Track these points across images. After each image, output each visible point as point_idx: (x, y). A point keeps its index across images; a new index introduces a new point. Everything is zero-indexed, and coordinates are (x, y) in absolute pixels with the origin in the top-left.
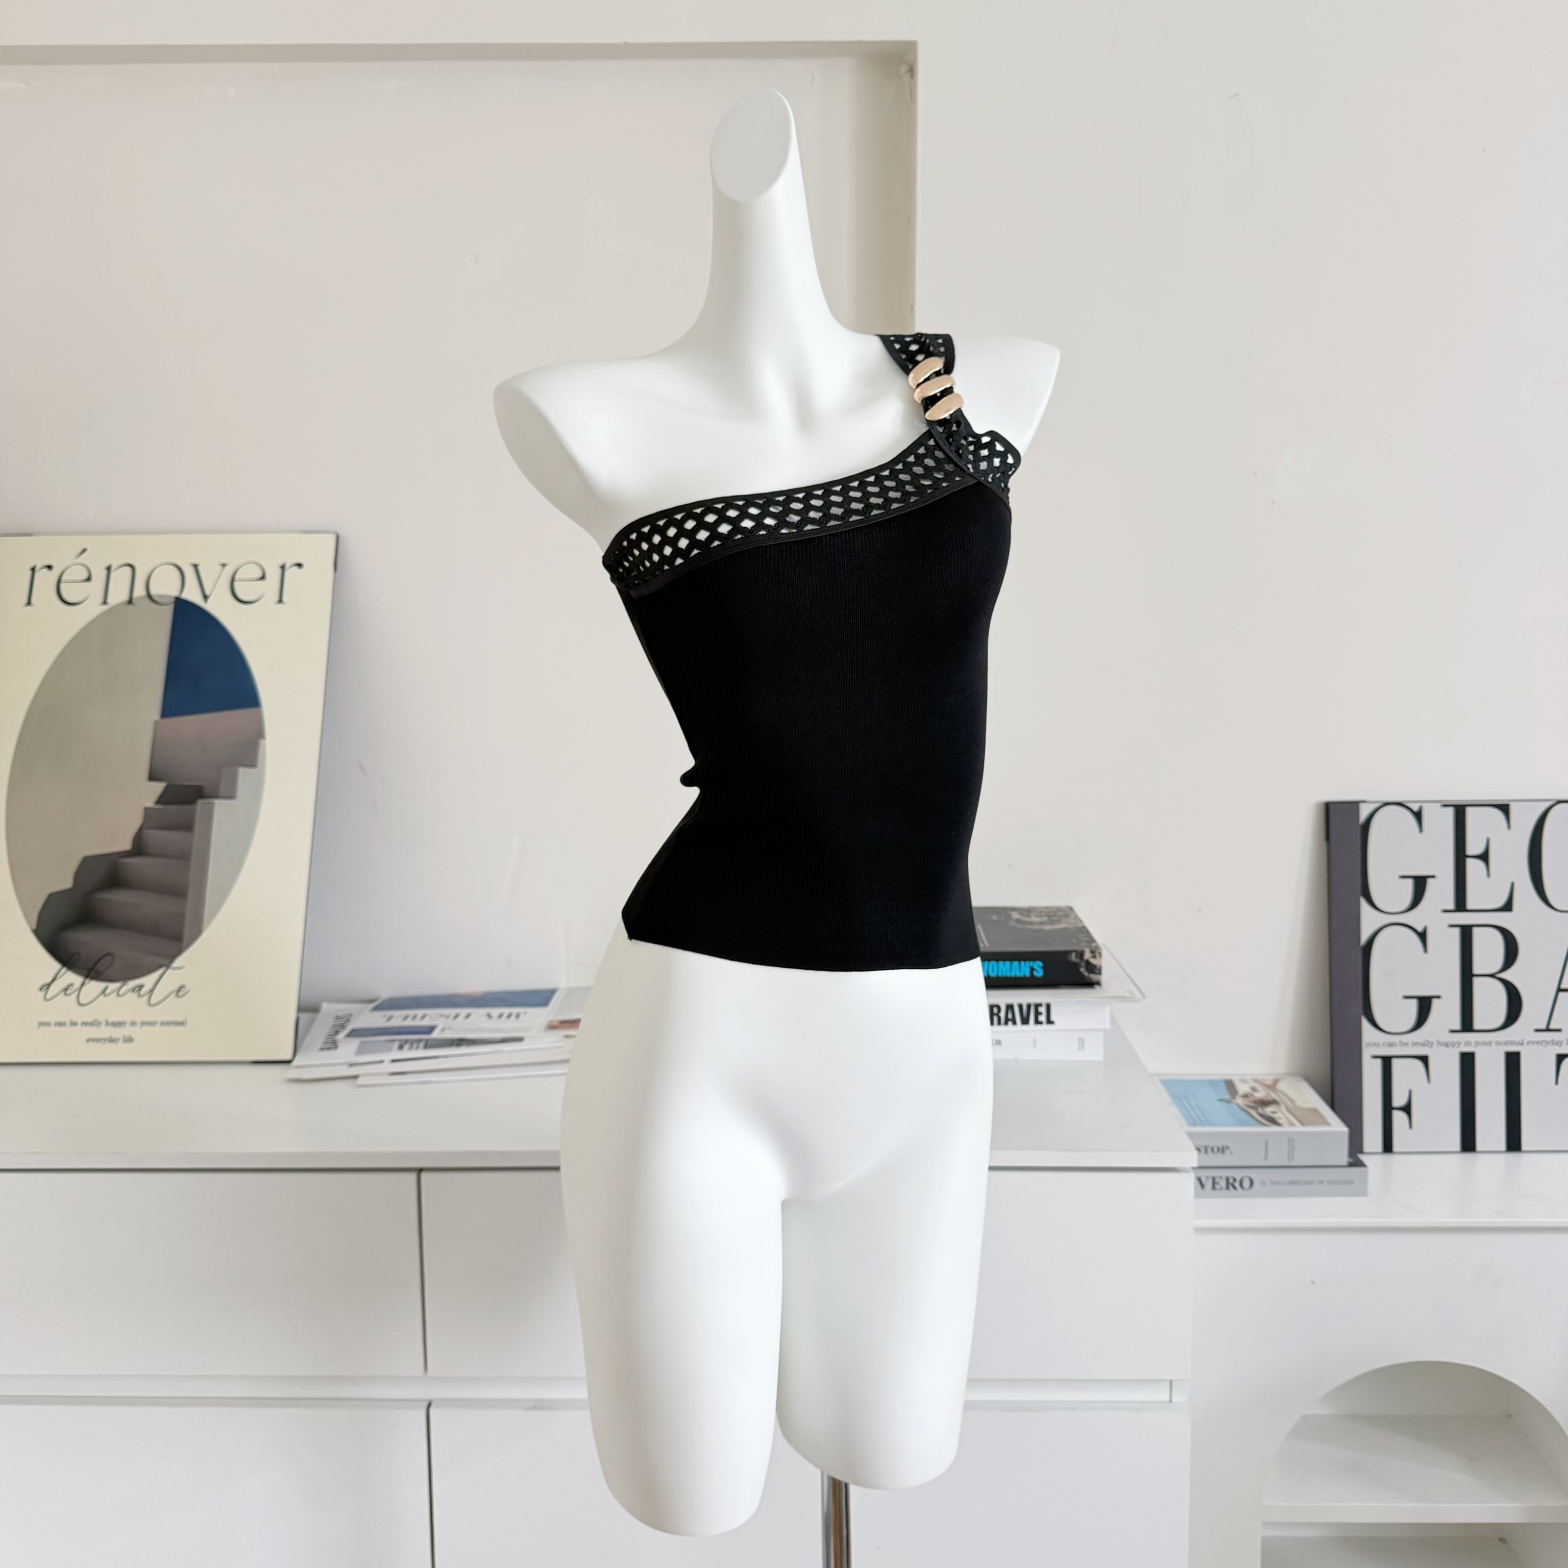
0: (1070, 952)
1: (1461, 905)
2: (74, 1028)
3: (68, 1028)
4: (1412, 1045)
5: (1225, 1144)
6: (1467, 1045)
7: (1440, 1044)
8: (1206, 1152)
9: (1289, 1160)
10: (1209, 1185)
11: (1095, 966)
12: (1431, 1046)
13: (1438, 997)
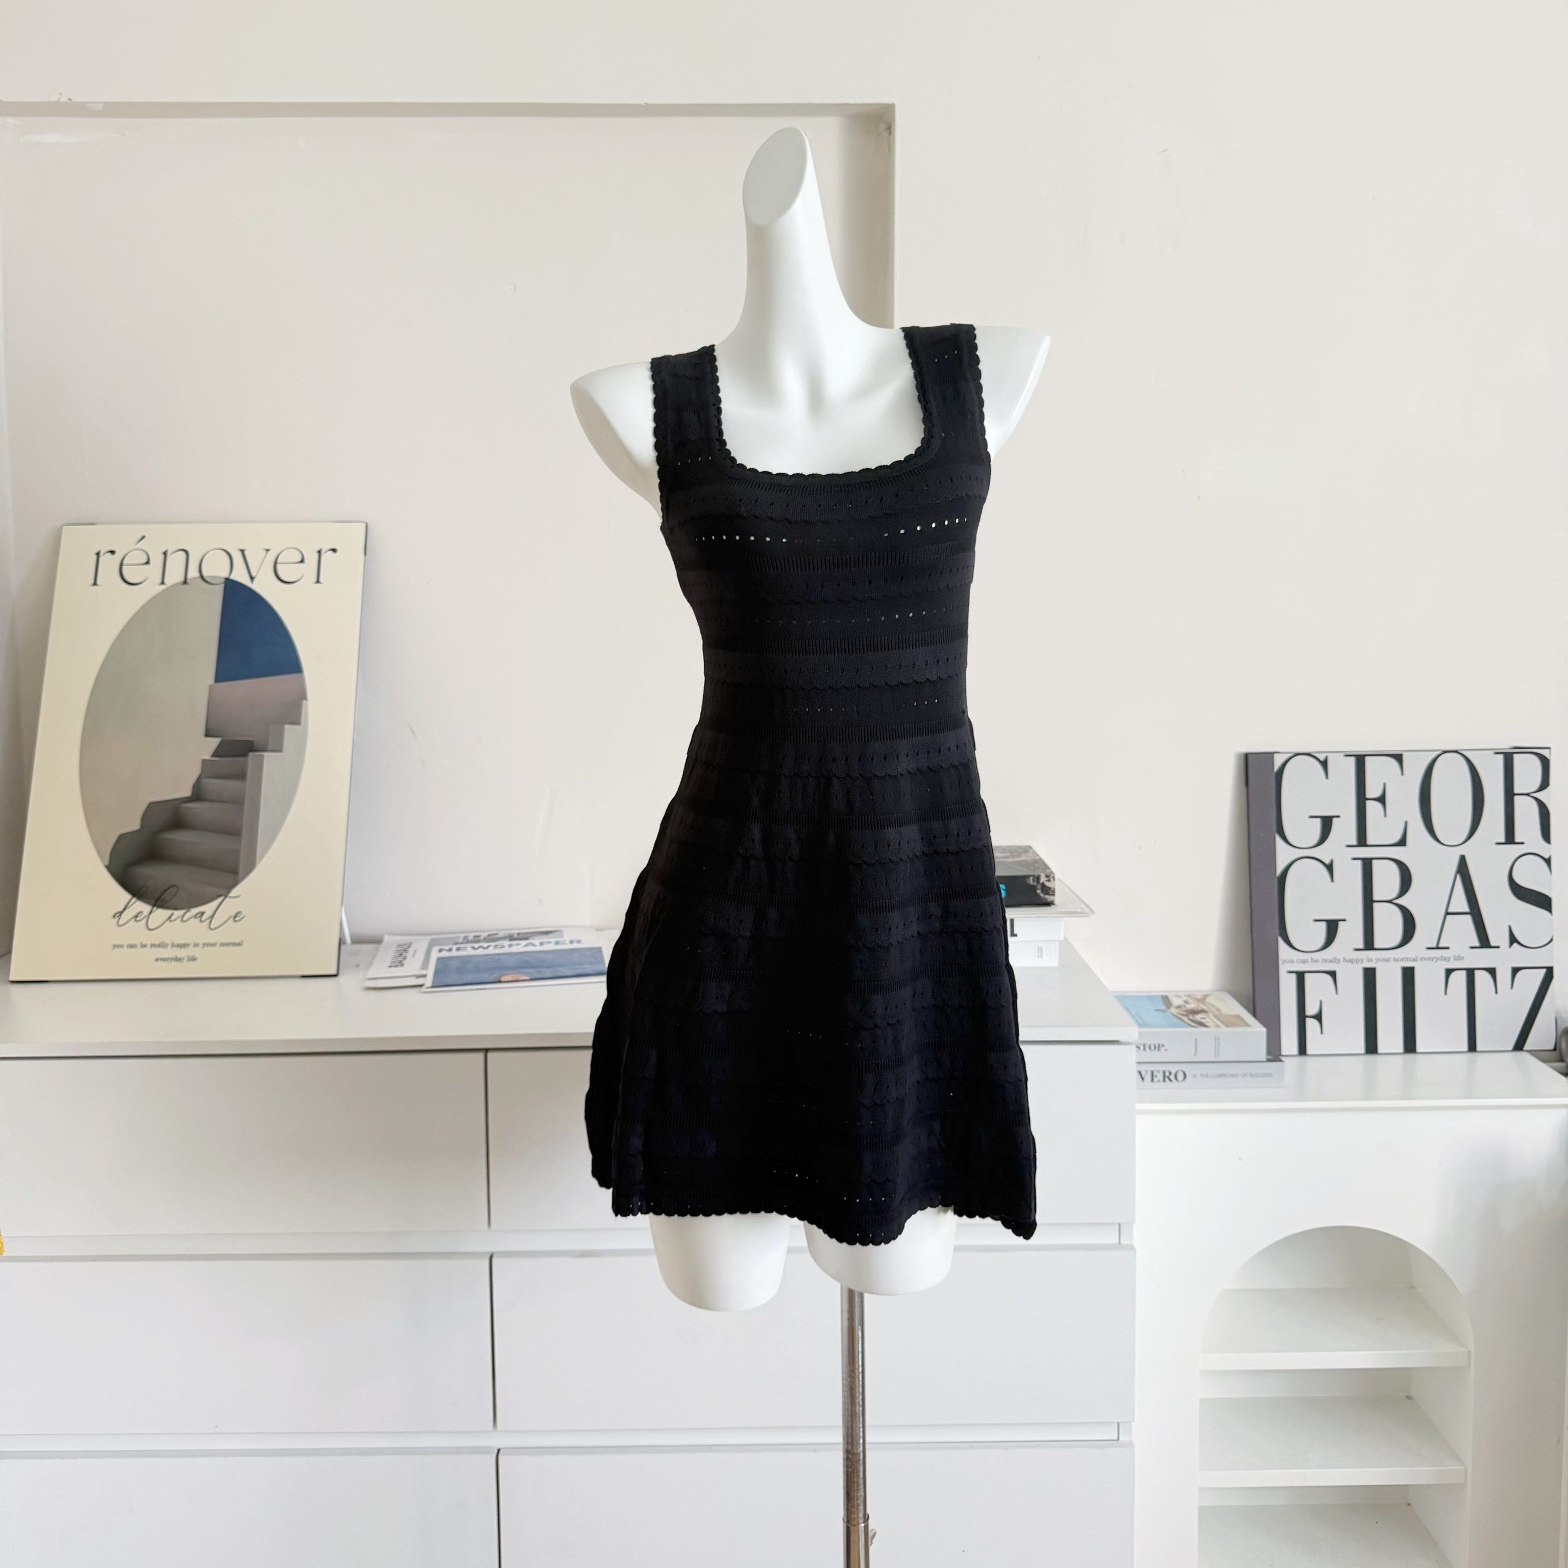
0: (1030, 876)
1: (1362, 841)
2: (144, 949)
3: (139, 949)
4: (1322, 962)
5: (1161, 1043)
6: (1369, 961)
7: (1345, 960)
8: (1144, 1049)
9: (1215, 1057)
10: (1148, 1078)
11: (1050, 888)
12: (1338, 962)
13: (1344, 920)
